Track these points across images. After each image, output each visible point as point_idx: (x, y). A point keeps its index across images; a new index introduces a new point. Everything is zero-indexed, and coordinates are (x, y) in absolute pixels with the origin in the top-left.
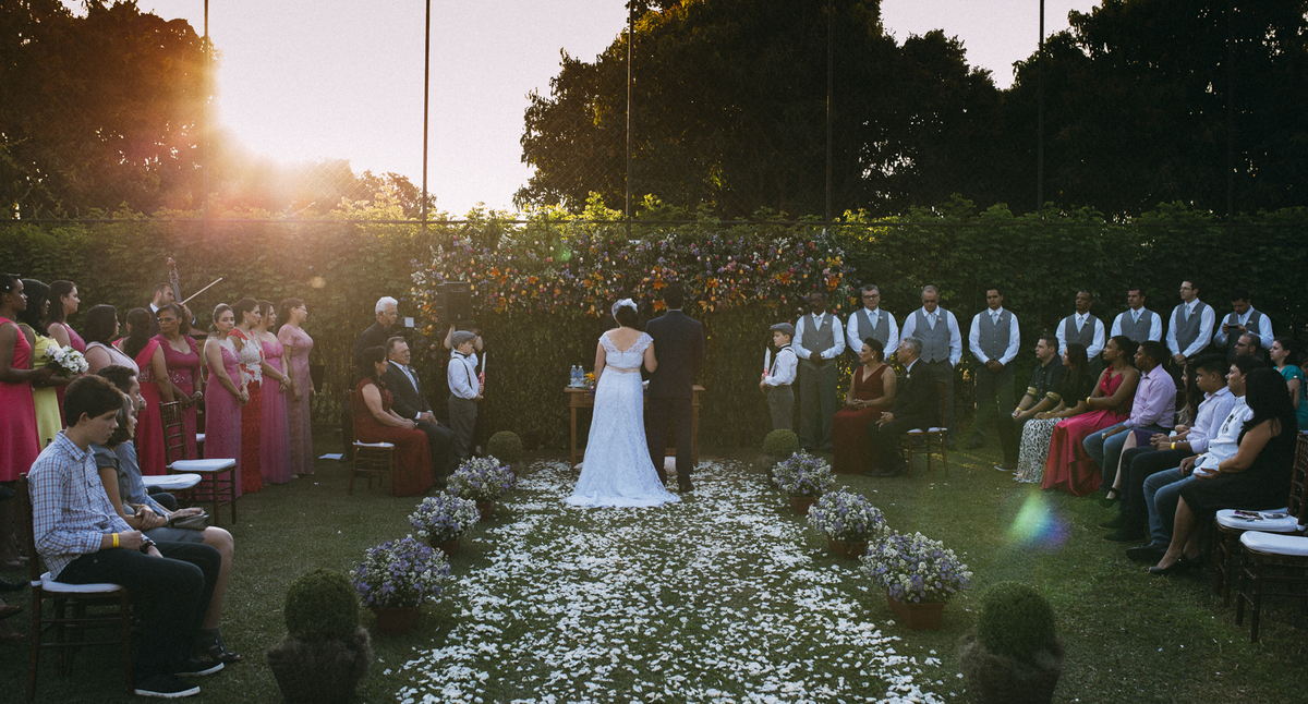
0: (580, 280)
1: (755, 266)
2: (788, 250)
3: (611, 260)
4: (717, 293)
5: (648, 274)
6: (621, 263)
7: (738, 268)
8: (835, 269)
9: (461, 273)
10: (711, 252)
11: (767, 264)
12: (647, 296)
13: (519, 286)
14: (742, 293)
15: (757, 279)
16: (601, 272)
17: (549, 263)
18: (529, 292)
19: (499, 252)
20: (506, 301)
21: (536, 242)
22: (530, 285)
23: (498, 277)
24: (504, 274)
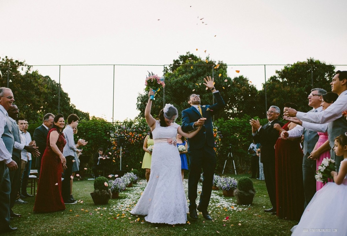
13: (137, 137)
17: (144, 131)
18: (139, 139)
19: (132, 129)
20: (133, 141)
21: (141, 126)
22: (140, 137)
23: (132, 135)
24: (133, 134)
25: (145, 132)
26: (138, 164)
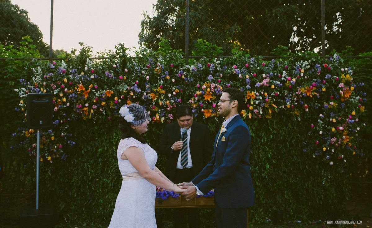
0: (147, 93)
1: (283, 82)
2: (310, 69)
3: (171, 79)
4: (255, 103)
5: (200, 88)
6: (179, 81)
7: (271, 83)
8: (347, 83)
9: (56, 89)
10: (249, 72)
11: (294, 80)
12: (199, 106)
13: (99, 98)
14: (274, 103)
15: (286, 93)
16: (163, 88)
17: (123, 81)
18: (108, 105)
19: (86, 73)
20: (89, 111)
21: (115, 66)
22: (108, 99)
23: (82, 91)
24: (87, 89)
25: (126, 83)
26: (105, 180)
